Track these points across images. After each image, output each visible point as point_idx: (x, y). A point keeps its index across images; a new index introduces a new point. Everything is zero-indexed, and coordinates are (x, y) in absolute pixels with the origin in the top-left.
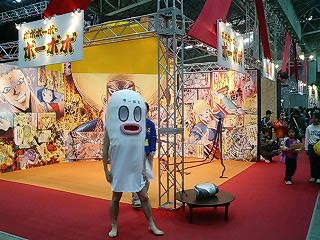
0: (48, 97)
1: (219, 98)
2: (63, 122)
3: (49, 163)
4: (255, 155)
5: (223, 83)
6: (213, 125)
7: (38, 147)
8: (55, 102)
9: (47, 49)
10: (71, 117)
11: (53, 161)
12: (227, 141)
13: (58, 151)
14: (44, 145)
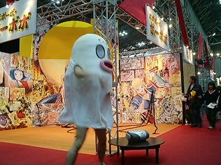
0: (19, 76)
1: (151, 76)
2: (31, 96)
3: (18, 127)
4: (181, 118)
5: (154, 64)
6: (147, 97)
7: (9, 114)
8: (25, 80)
9: (9, 28)
10: (38, 92)
11: (22, 126)
12: (158, 109)
13: (27, 118)
14: (15, 113)
